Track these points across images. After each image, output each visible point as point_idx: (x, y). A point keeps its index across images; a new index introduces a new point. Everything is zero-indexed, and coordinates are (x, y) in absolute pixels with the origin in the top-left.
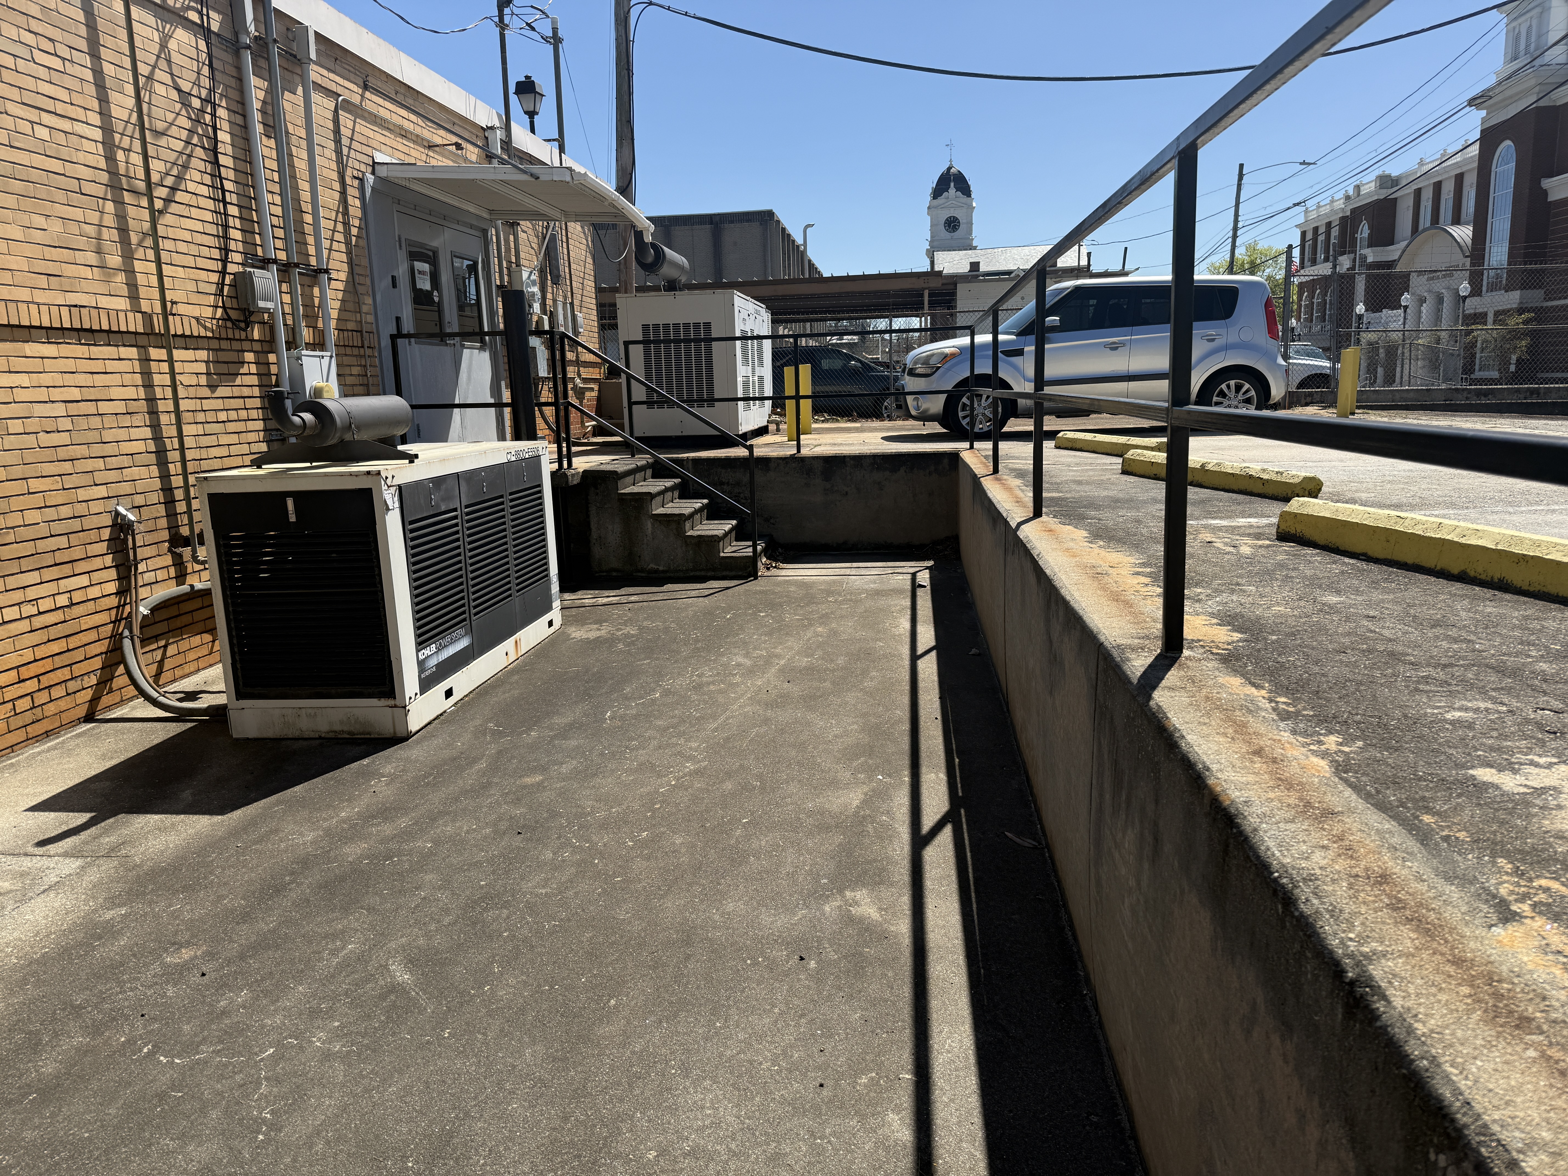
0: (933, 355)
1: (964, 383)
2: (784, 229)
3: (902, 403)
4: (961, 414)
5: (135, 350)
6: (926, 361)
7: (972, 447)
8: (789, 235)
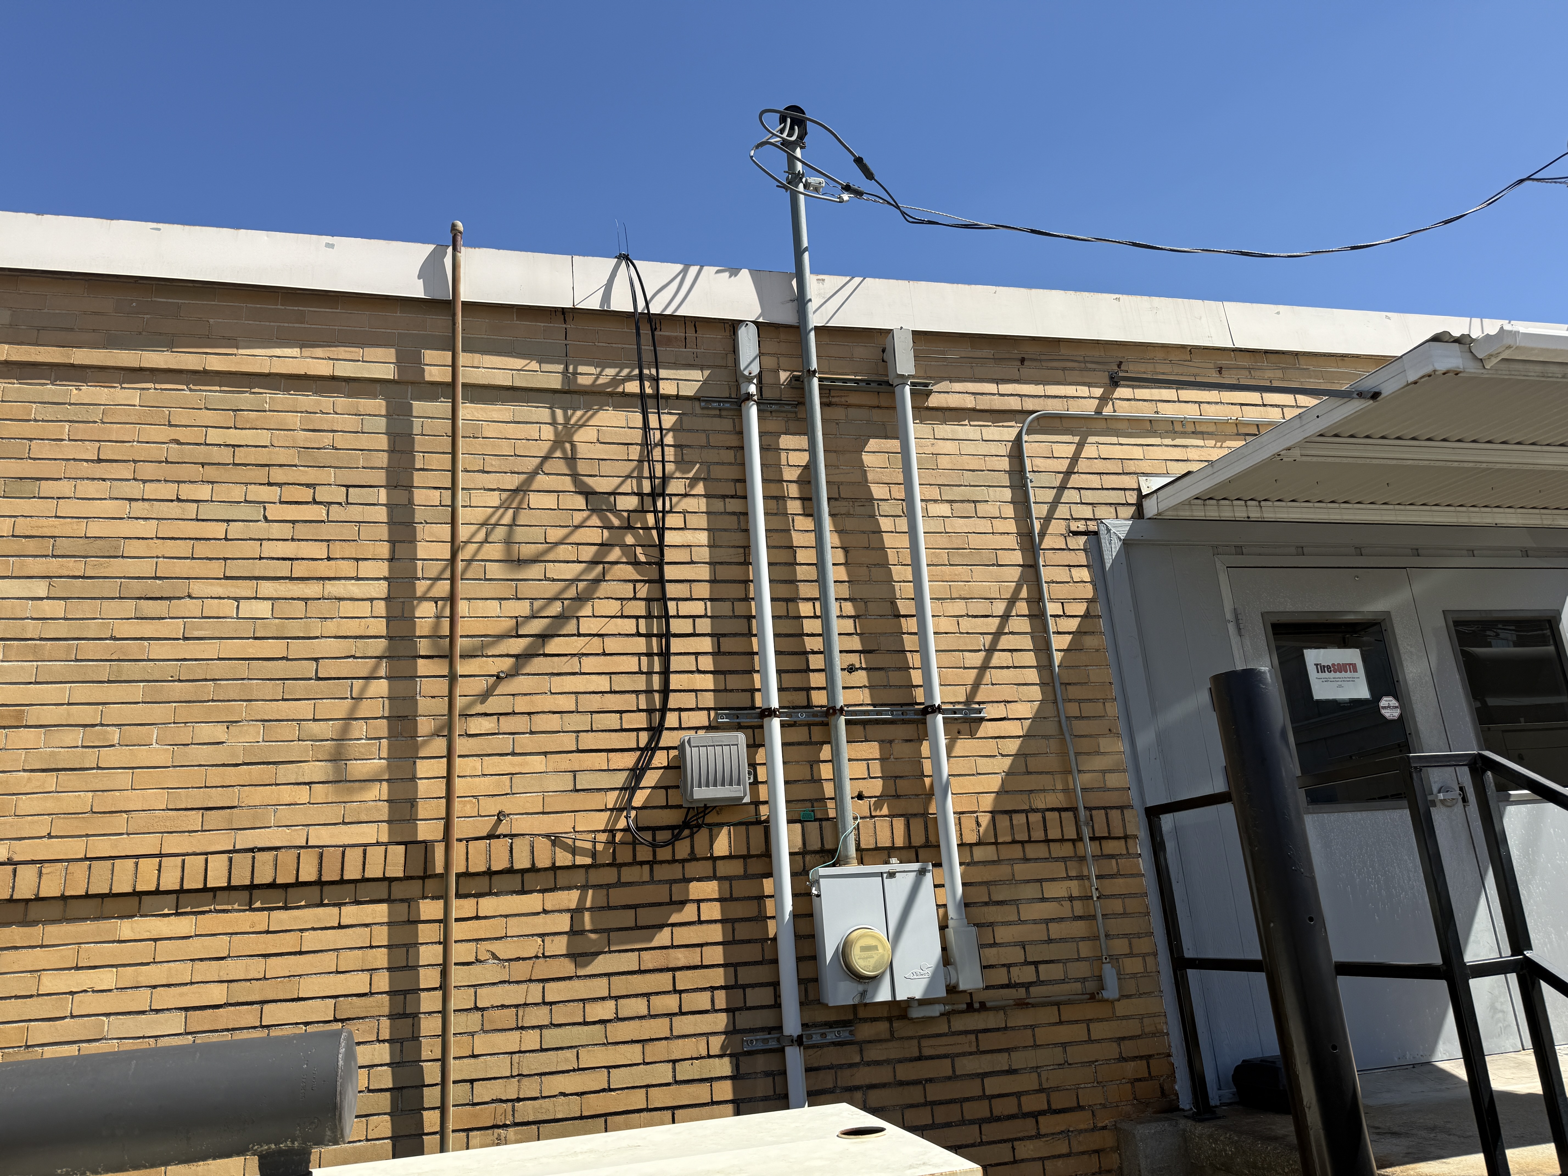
5: (384, 907)
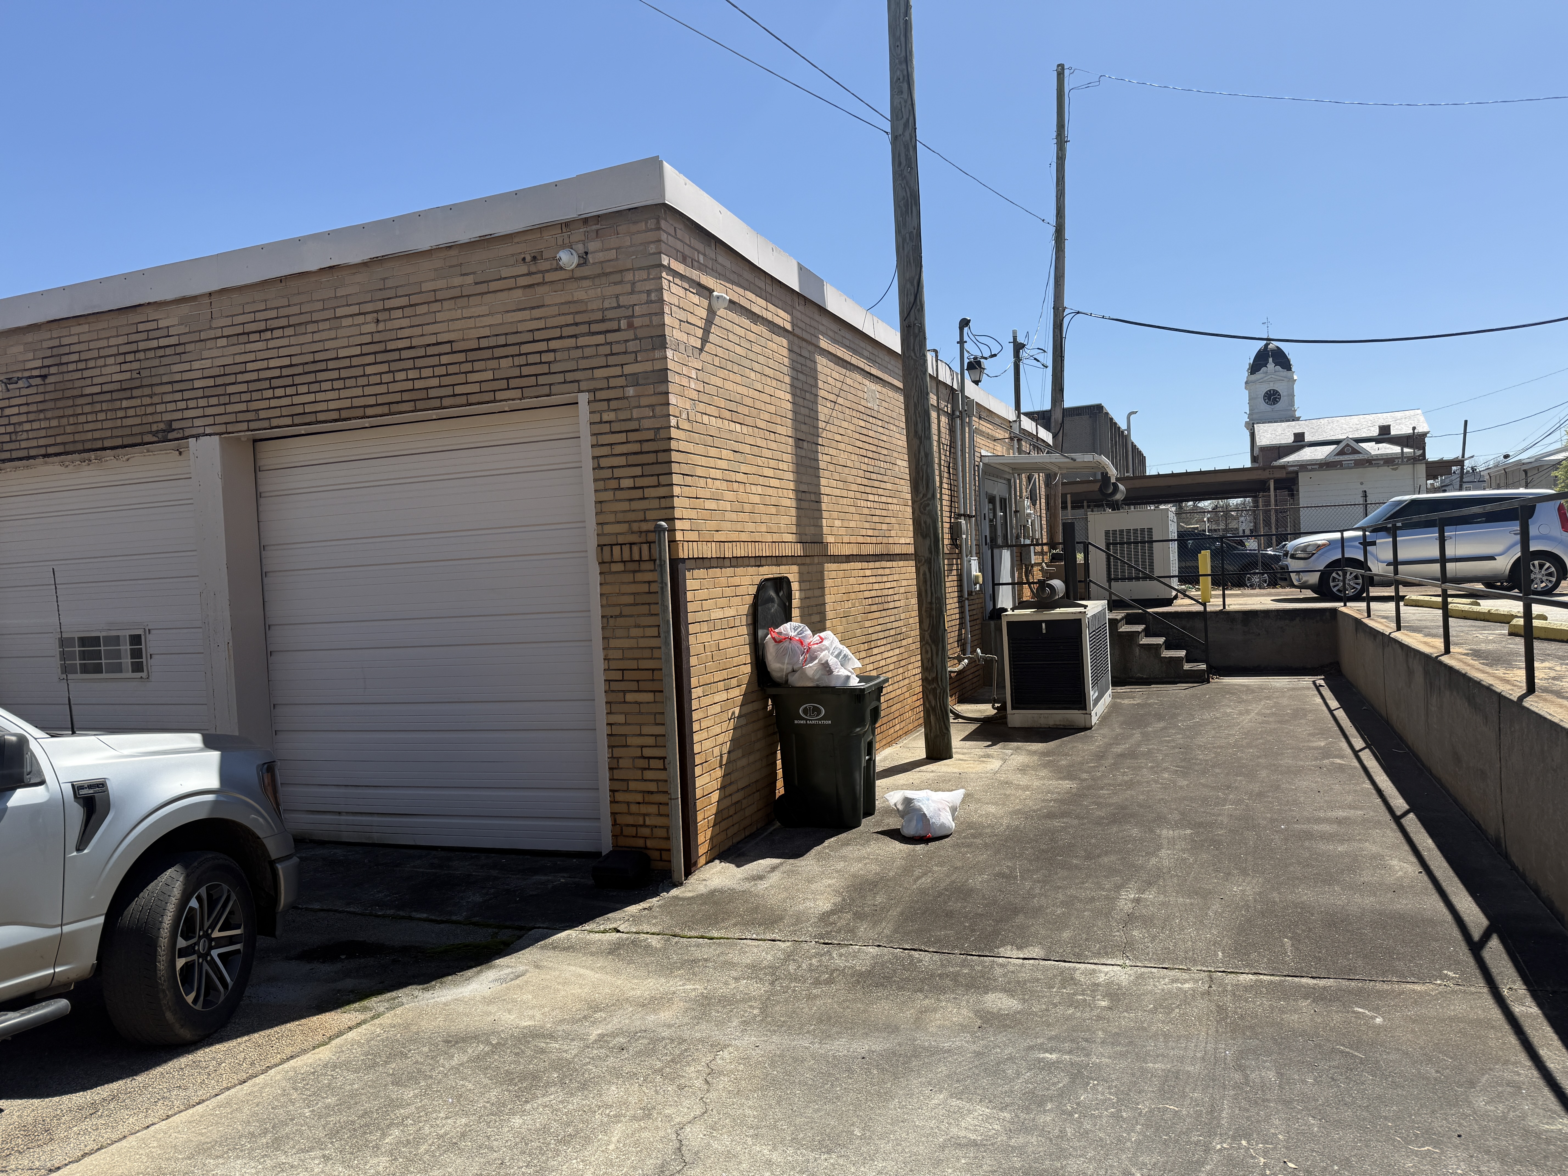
0: (1309, 545)
1: (1335, 565)
2: (1111, 419)
3: (1287, 577)
4: (1332, 584)
6: (1304, 549)
7: (1345, 605)
8: (1116, 424)
